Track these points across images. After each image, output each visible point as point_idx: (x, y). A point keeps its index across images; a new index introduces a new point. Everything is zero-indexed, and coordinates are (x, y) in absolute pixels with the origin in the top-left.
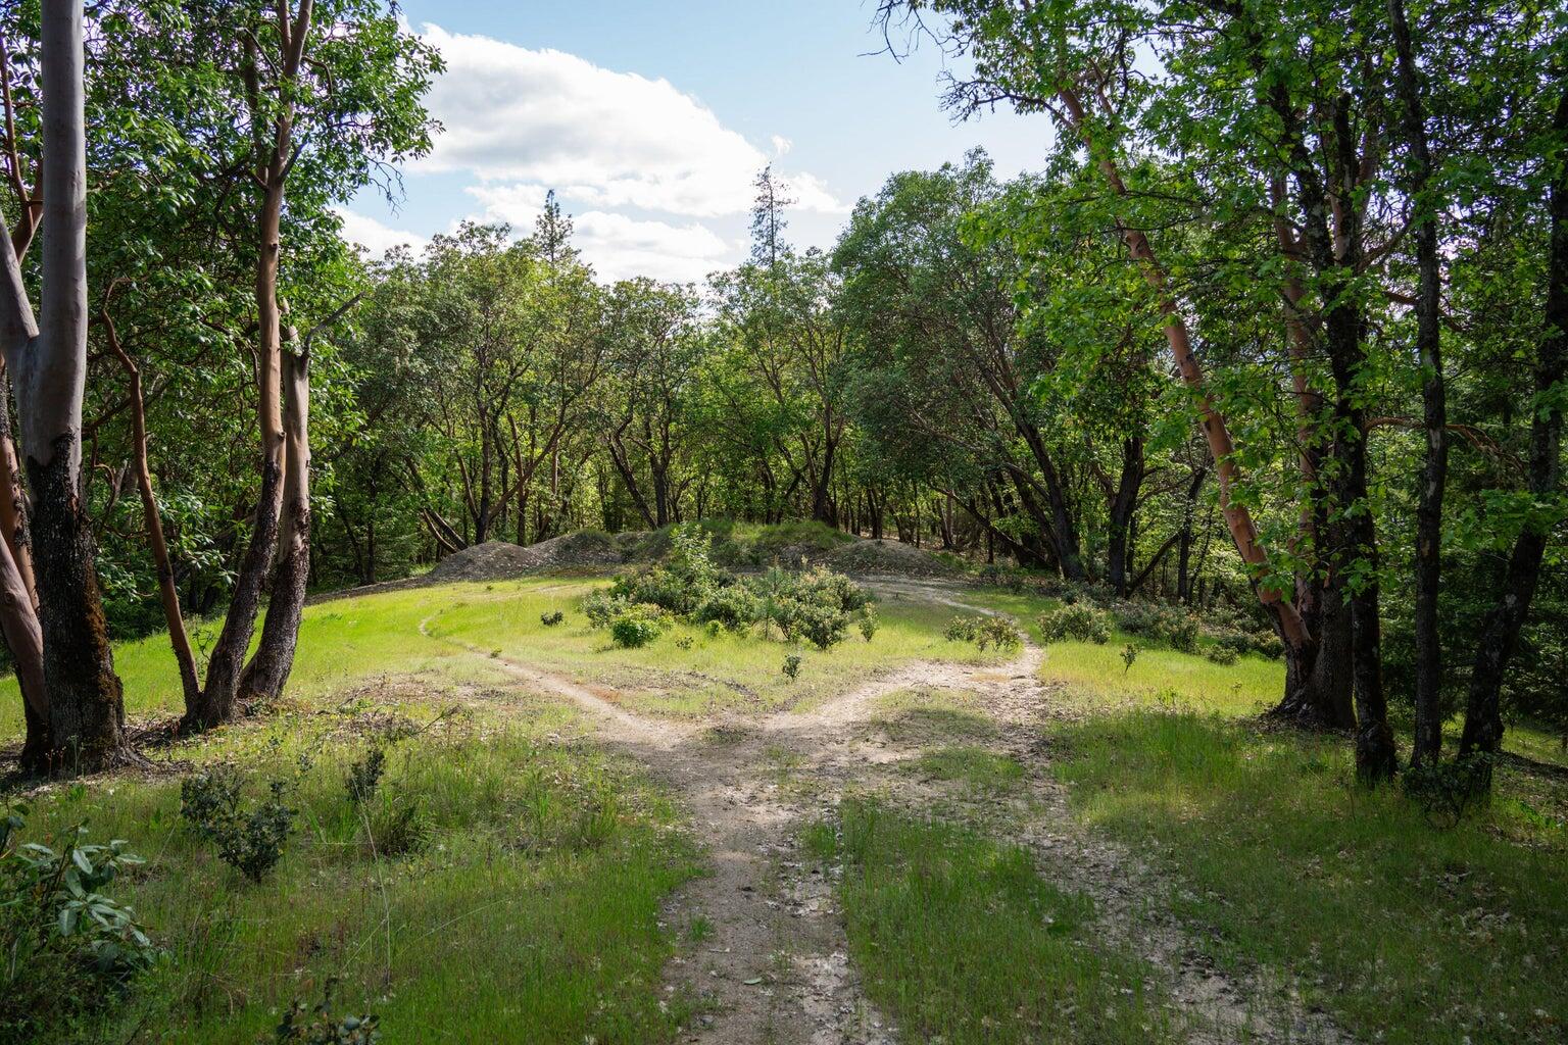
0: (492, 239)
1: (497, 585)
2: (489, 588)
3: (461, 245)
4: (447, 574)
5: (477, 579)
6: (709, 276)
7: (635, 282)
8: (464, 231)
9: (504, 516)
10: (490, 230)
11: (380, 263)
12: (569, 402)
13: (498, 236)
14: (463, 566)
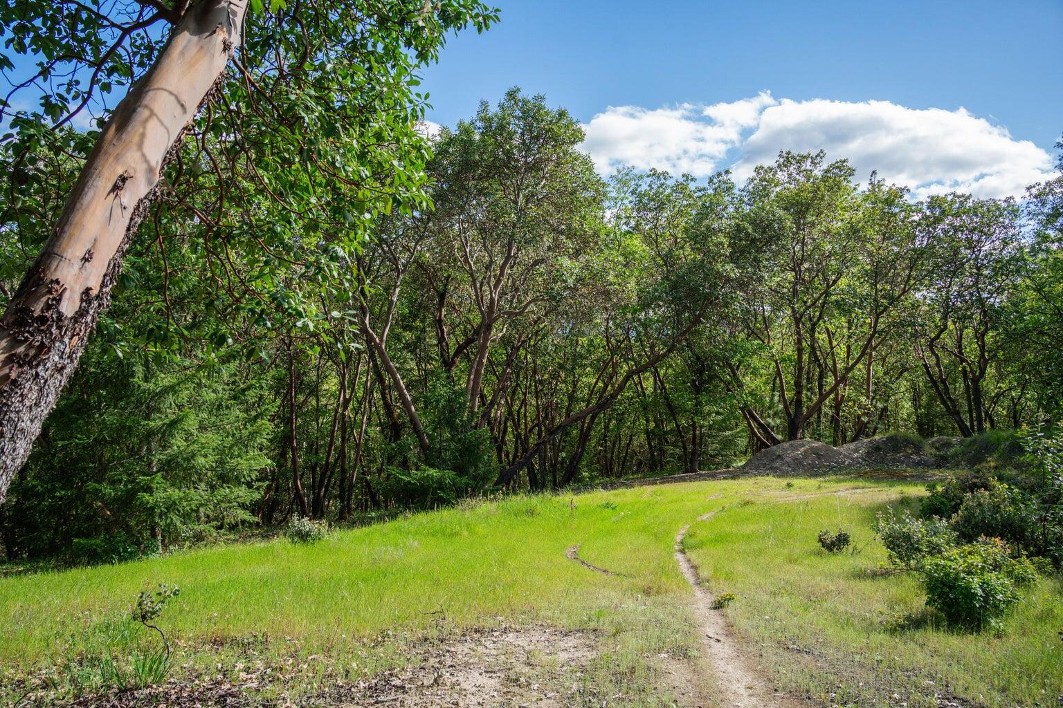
0: (807, 165)
1: (798, 482)
2: (789, 485)
3: (780, 173)
4: (757, 468)
5: (783, 475)
6: (1029, 189)
7: (949, 198)
8: (782, 160)
9: (819, 417)
10: (806, 157)
11: (704, 189)
12: (882, 313)
13: (812, 162)
14: (773, 461)
